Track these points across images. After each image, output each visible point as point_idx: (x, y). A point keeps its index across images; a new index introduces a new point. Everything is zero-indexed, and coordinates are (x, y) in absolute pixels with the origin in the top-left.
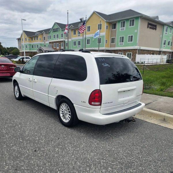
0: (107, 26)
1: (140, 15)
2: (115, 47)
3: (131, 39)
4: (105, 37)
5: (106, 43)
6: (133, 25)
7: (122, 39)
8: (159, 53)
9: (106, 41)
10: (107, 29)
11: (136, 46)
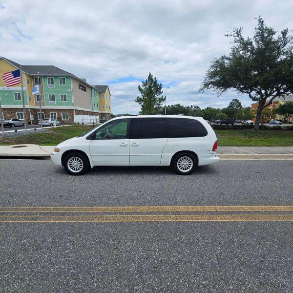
0: (28, 80)
1: (70, 75)
2: (44, 106)
3: (64, 98)
4: (27, 93)
5: (30, 100)
6: (64, 83)
7: (53, 98)
8: (92, 113)
9: (30, 97)
10: (28, 83)
11: (72, 106)
